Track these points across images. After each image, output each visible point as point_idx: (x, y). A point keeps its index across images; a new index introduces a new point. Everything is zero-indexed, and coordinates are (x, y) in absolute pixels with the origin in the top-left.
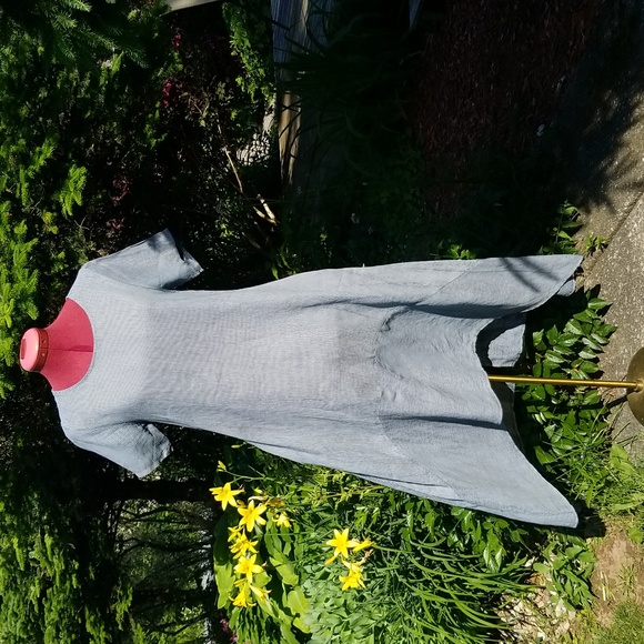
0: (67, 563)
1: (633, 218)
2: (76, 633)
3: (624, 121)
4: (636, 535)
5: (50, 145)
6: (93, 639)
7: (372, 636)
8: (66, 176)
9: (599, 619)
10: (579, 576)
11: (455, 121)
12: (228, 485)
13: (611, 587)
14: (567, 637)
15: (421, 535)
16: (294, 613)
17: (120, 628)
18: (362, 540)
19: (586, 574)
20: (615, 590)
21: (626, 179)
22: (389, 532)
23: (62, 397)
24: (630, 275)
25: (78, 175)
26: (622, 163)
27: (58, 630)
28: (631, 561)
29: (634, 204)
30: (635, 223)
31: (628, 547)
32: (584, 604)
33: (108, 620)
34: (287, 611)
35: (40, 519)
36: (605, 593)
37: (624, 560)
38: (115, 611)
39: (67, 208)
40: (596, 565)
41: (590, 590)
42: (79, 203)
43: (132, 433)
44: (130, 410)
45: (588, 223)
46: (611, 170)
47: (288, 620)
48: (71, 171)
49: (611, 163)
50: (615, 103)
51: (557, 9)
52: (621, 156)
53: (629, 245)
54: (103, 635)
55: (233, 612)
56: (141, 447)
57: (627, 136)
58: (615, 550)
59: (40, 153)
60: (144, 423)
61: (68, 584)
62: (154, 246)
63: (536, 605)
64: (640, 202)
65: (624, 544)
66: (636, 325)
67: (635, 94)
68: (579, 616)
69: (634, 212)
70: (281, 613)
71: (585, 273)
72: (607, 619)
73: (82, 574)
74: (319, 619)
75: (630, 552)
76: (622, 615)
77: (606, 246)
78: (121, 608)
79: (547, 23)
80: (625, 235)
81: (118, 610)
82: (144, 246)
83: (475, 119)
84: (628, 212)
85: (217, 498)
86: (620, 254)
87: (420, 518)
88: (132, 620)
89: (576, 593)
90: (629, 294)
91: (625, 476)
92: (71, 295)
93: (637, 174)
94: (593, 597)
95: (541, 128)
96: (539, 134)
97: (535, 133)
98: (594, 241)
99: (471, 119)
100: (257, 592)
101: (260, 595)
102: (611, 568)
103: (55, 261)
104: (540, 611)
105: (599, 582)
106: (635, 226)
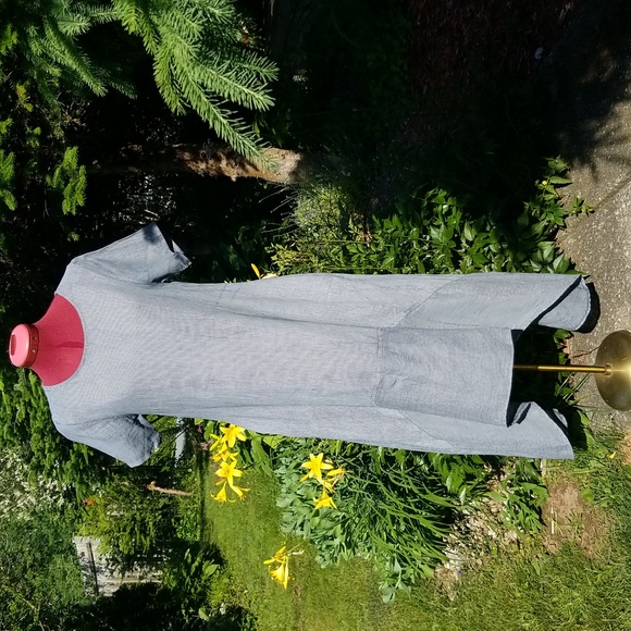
1: (622, 196)
4: (588, 495)
7: (339, 525)
9: (545, 544)
10: (532, 507)
13: (559, 523)
14: (515, 546)
20: (562, 527)
21: (617, 150)
23: (52, 393)
24: (613, 253)
28: (581, 510)
29: (624, 183)
30: (623, 203)
31: (579, 498)
36: (554, 526)
37: (574, 506)
40: (548, 500)
41: (541, 520)
43: (123, 427)
53: (615, 223)
56: (133, 439)
58: (567, 495)
63: (490, 507)
65: (576, 493)
69: (624, 191)
71: (568, 229)
75: (581, 501)
77: (593, 212)
80: (612, 210)
83: (471, 10)
84: (618, 189)
86: (604, 227)
90: (609, 271)
94: (541, 525)
95: (539, 51)
96: (537, 57)
97: (533, 54)
98: (580, 205)
99: (468, 9)
100: (238, 491)
101: (240, 493)
102: (562, 508)
103: (31, 135)
104: (492, 514)
105: (549, 514)
106: (624, 206)
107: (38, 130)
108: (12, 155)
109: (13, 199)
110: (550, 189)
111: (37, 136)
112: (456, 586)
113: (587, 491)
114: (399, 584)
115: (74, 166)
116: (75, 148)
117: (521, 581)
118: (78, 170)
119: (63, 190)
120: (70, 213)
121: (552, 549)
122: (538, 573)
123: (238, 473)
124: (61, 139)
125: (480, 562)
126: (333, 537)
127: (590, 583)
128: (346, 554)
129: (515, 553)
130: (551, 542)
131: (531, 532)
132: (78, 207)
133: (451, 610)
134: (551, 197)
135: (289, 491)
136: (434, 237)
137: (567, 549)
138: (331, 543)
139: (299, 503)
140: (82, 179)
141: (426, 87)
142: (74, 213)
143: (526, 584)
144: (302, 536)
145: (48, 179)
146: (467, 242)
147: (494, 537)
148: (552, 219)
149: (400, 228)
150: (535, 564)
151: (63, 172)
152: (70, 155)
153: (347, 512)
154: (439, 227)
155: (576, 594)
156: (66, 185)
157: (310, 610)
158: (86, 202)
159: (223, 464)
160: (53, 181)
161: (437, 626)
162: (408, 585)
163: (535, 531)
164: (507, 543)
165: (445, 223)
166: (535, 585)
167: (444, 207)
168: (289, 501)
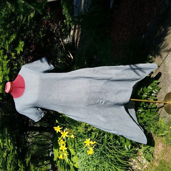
0: (14, 147)
1: (167, 59)
2: (16, 166)
3: (165, 34)
4: (165, 142)
5: (15, 35)
6: (20, 168)
7: (95, 167)
8: (19, 44)
9: (155, 164)
10: (150, 153)
11: (121, 33)
12: (58, 126)
13: (158, 155)
14: (146, 169)
15: (109, 141)
16: (74, 163)
17: (27, 165)
18: (93, 142)
19: (152, 152)
20: (159, 156)
21: (165, 49)
22: (100, 140)
23: (16, 100)
24: (165, 74)
25: (22, 43)
26: (164, 45)
27: (11, 165)
28: (163, 149)
29: (167, 56)
30: (167, 60)
31: (163, 145)
32: (151, 160)
33: (24, 163)
34: (72, 162)
35: (7, 135)
36: (156, 157)
38: (26, 161)
39: (19, 52)
40: (154, 150)
41: (153, 156)
42: (22, 51)
43: (34, 110)
44: (34, 104)
45: (155, 60)
46: (161, 47)
47: (72, 164)
48: (20, 42)
49: (161, 45)
50: (163, 30)
51: (149, 5)
52: (164, 43)
53: (165, 66)
54: (23, 167)
55: (58, 162)
56: (36, 114)
57: (166, 38)
58: (159, 146)
59: (12, 37)
60: (37, 108)
61: (14, 153)
62: (42, 61)
63: (138, 160)
64: (169, 55)
65: (162, 144)
66: (167, 87)
67: (168, 27)
68: (150, 163)
69: (167, 58)
70: (71, 162)
71: (154, 73)
72: (157, 164)
73: (18, 150)
74: (81, 163)
75: (163, 146)
76: (161, 163)
77: (159, 66)
78: (28, 160)
79: (146, 8)
80: (164, 64)
81: (27, 160)
82: (39, 61)
84: (165, 58)
85: (55, 130)
86: (163, 69)
87: (109, 136)
88: (30, 163)
89: (149, 157)
90: (165, 79)
91: (163, 127)
92: (19, 73)
93: (168, 48)
94: (153, 158)
95: (144, 36)
96: (143, 37)
97: (142, 37)
99: (125, 33)
101: (66, 156)
102: (158, 151)
103: (15, 66)
104: (139, 162)
105: (155, 154)
106: (167, 61)
107: (16, 64)
108: (9, 68)
109: (9, 78)
111: (16, 66)
123: (66, 149)
159: (62, 146)
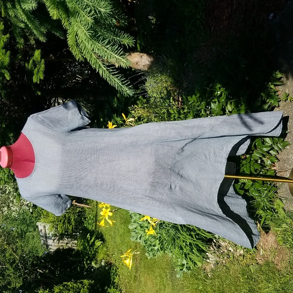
4: (280, 240)
7: (158, 240)
9: (257, 259)
13: (265, 251)
14: (242, 257)
28: (276, 246)
36: (262, 251)
37: (273, 244)
43: (53, 199)
45: (286, 84)
56: (57, 205)
58: (269, 238)
62: (66, 107)
71: (280, 108)
75: (276, 241)
82: (61, 108)
95: (272, 15)
96: (270, 18)
98: (287, 96)
100: (110, 222)
101: (111, 223)
102: (267, 244)
105: (260, 245)
108: (9, 52)
109: (9, 74)
110: (272, 87)
112: (212, 270)
113: (280, 238)
114: (185, 269)
115: (39, 59)
116: (40, 50)
117: (243, 274)
118: (41, 61)
119: (33, 71)
120: (37, 83)
121: (260, 262)
122: (252, 272)
123: (111, 214)
124: (33, 45)
125: (224, 261)
126: (154, 246)
127: (278, 282)
128: (160, 253)
129: (242, 261)
130: (260, 258)
131: (250, 253)
132: (40, 80)
133: (209, 282)
134: (273, 90)
135: (135, 222)
136: (212, 107)
137: (267, 264)
138: (153, 248)
139: (139, 228)
140: (43, 66)
141: (213, 28)
142: (38, 82)
143: (246, 276)
144: (140, 243)
145: (26, 65)
146: (229, 111)
147: (232, 250)
148: (273, 102)
149: (196, 101)
150: (251, 267)
151: (34, 61)
152: (37, 54)
153: (162, 235)
154: (215, 102)
155: (270, 285)
156: (35, 68)
157: (143, 270)
158: (44, 77)
159: (104, 209)
160: (29, 66)
161: (202, 287)
162: (189, 270)
163: (252, 252)
164: (238, 255)
165: (219, 101)
166: (250, 278)
167: (219, 92)
168: (134, 226)
